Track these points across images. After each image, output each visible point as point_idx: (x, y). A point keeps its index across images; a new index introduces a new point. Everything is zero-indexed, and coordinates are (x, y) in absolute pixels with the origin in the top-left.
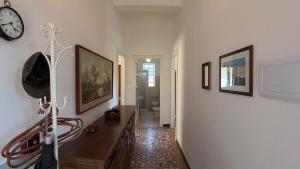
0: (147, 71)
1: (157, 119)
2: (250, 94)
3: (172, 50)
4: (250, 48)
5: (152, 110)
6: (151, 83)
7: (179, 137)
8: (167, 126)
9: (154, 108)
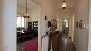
0: (65, 22)
1: (68, 36)
2: (82, 28)
3: (72, 17)
4: (82, 20)
5: (66, 33)
6: (67, 26)
7: (73, 40)
8: (70, 38)
9: (67, 33)
